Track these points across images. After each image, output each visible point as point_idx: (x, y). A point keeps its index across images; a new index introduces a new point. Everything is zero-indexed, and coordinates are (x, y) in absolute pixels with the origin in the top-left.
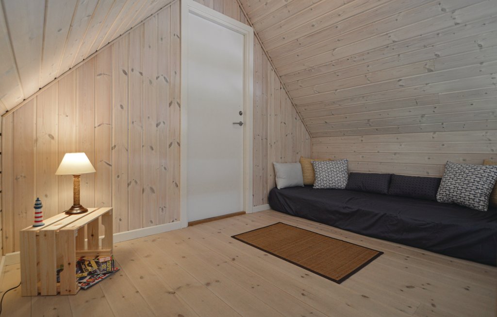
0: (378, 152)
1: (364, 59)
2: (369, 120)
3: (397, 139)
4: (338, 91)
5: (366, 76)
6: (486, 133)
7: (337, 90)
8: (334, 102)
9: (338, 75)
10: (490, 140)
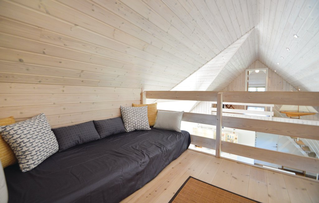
0: (80, 103)
1: (125, 15)
2: (82, 71)
3: (95, 91)
4: (78, 27)
5: (115, 30)
6: (133, 90)
7: (78, 25)
8: (60, 38)
9: (93, 10)
10: (134, 94)
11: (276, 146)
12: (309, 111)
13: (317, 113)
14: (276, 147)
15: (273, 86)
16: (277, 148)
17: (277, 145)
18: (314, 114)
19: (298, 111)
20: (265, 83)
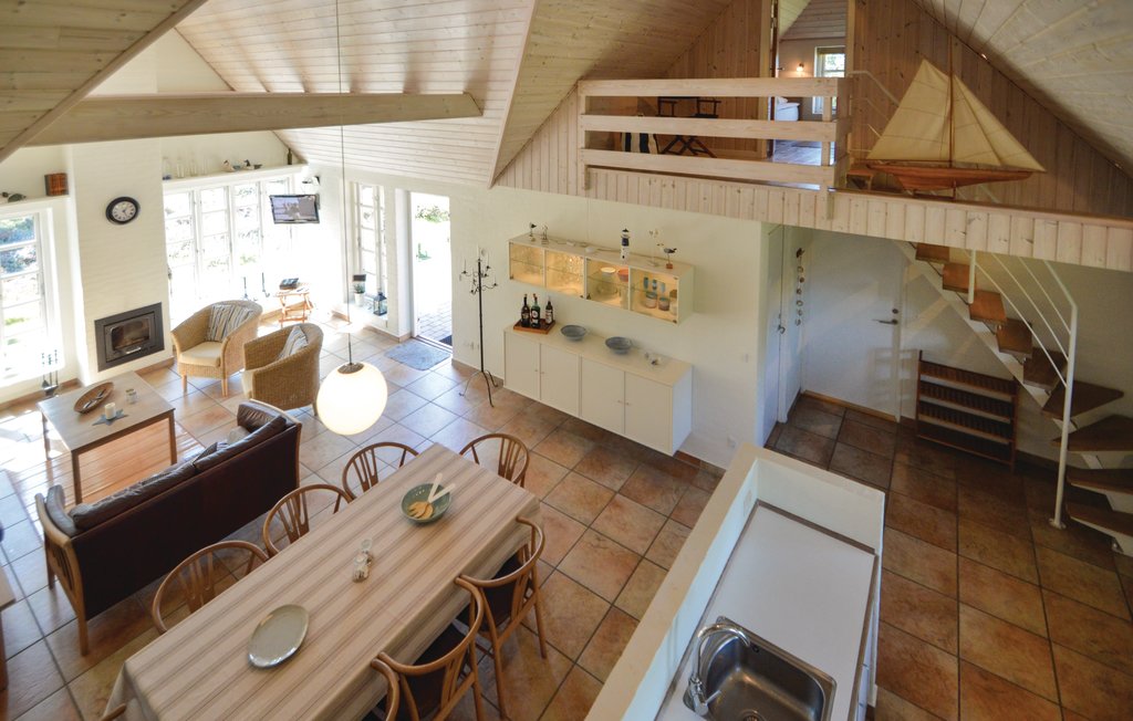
11: (891, 316)
12: (1000, 159)
13: (1039, 172)
14: (895, 322)
15: (878, 39)
16: (896, 326)
17: (895, 311)
18: (1024, 174)
19: (950, 161)
20: (843, 34)
